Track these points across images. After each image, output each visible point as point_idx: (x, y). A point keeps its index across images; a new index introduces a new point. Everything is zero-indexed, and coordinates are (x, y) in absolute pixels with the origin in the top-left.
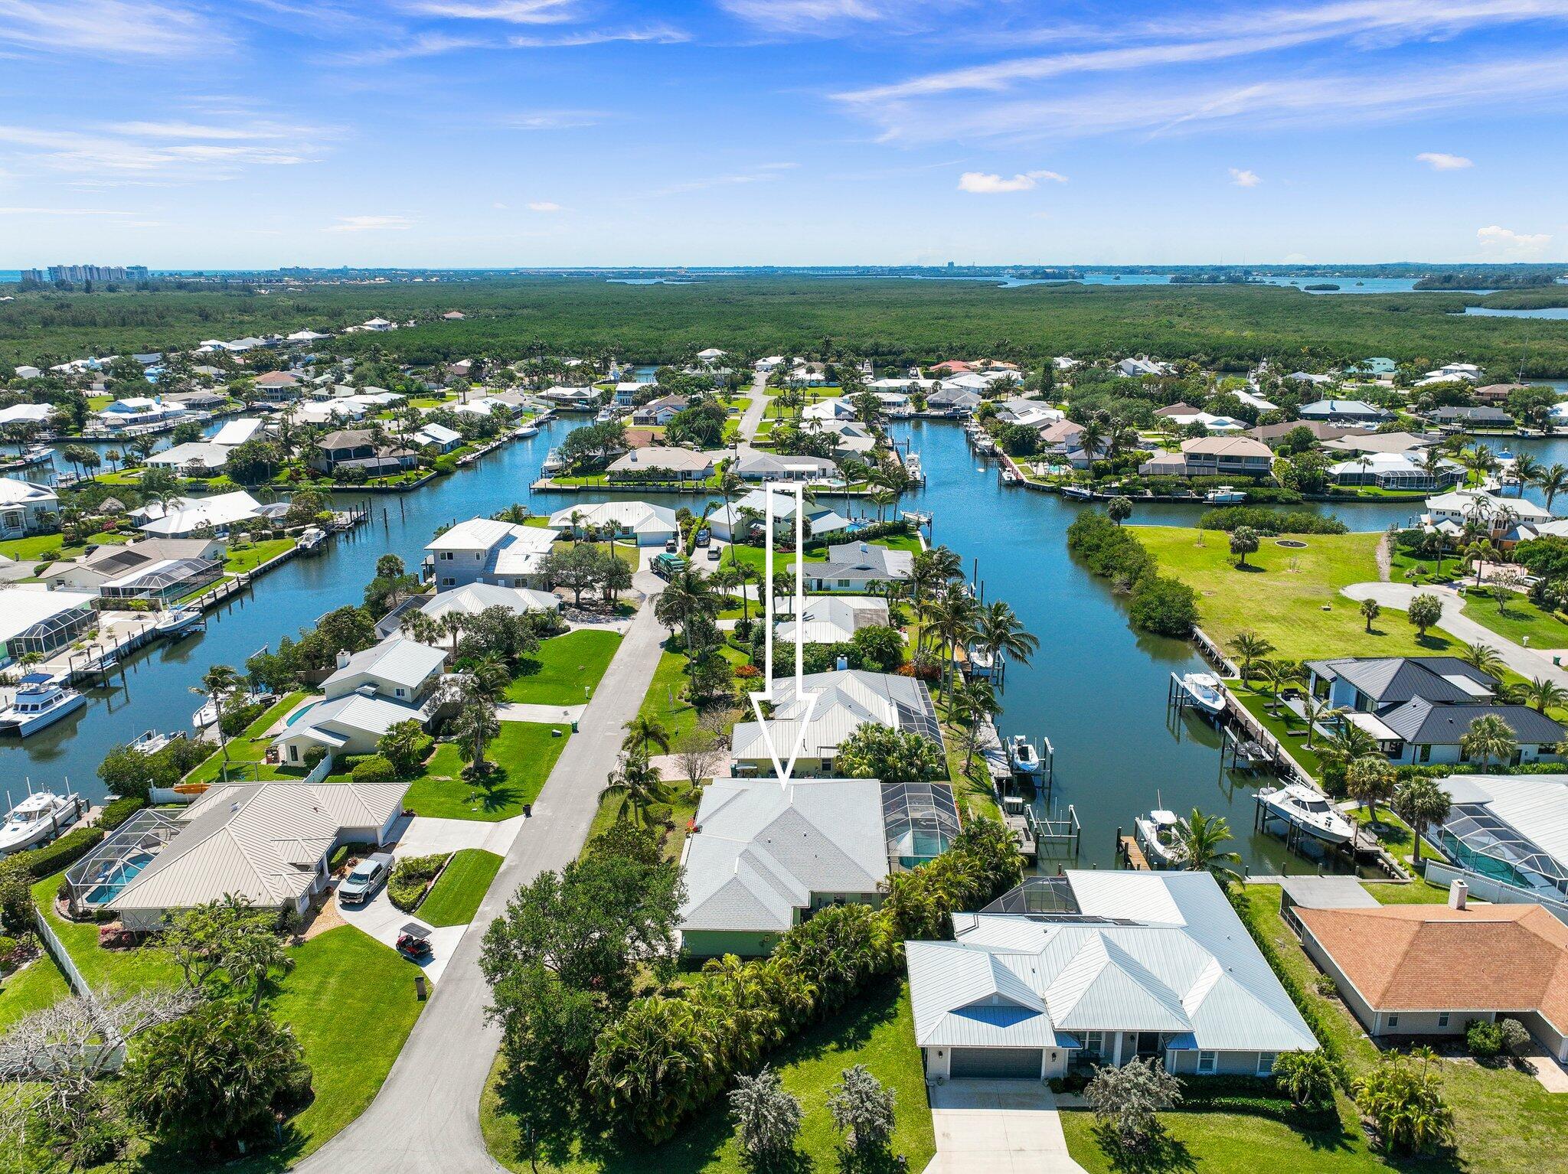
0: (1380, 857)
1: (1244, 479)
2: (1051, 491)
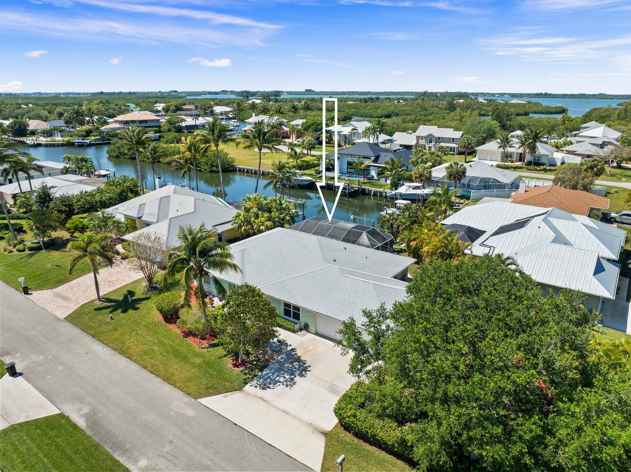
2: (63, 145)
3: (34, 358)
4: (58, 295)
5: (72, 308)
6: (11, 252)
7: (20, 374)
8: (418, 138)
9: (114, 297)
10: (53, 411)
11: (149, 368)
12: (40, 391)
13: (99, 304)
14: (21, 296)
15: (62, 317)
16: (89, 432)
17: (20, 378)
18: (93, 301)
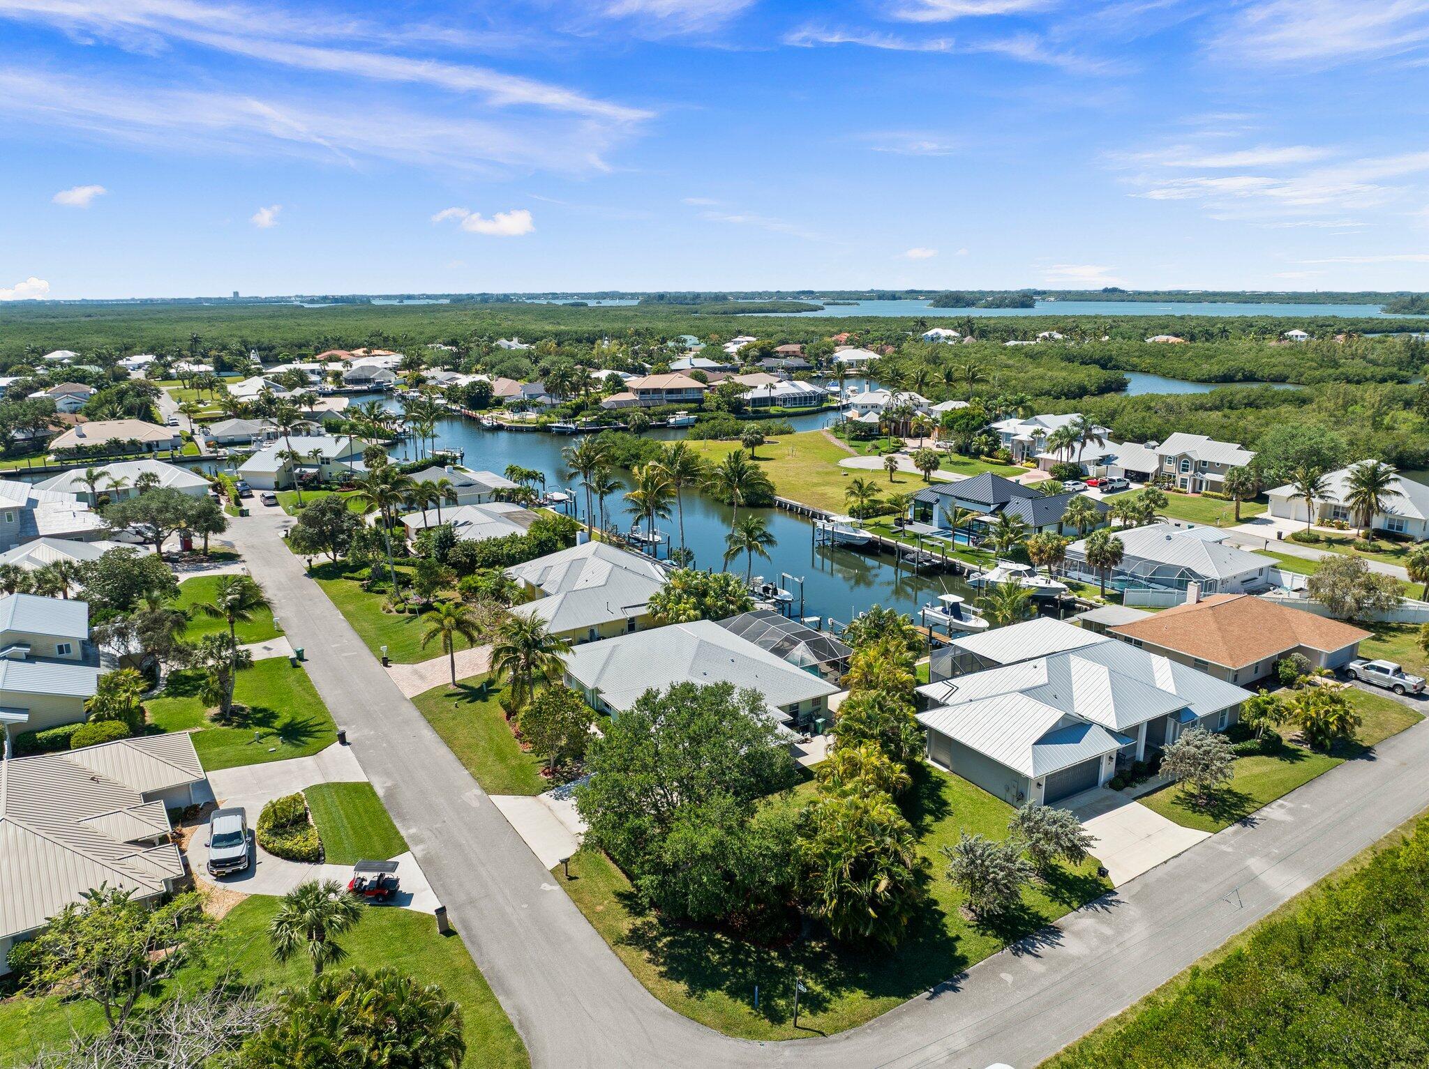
0: (1076, 602)
1: (693, 405)
2: (535, 430)
3: (366, 731)
4: (416, 672)
5: (424, 688)
6: (390, 611)
7: (349, 744)
8: (1162, 458)
9: (470, 684)
10: (363, 778)
11: (464, 761)
12: (359, 761)
13: (452, 689)
14: (378, 666)
15: (409, 696)
16: (383, 801)
17: (348, 747)
18: (447, 685)
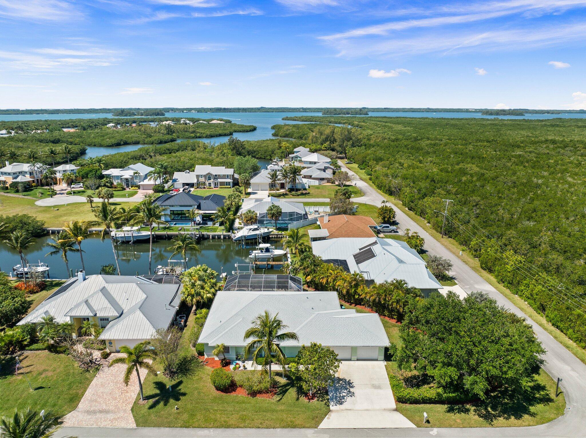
4: (92, 412)
8: (198, 176)
13: (145, 403)
18: (137, 403)
